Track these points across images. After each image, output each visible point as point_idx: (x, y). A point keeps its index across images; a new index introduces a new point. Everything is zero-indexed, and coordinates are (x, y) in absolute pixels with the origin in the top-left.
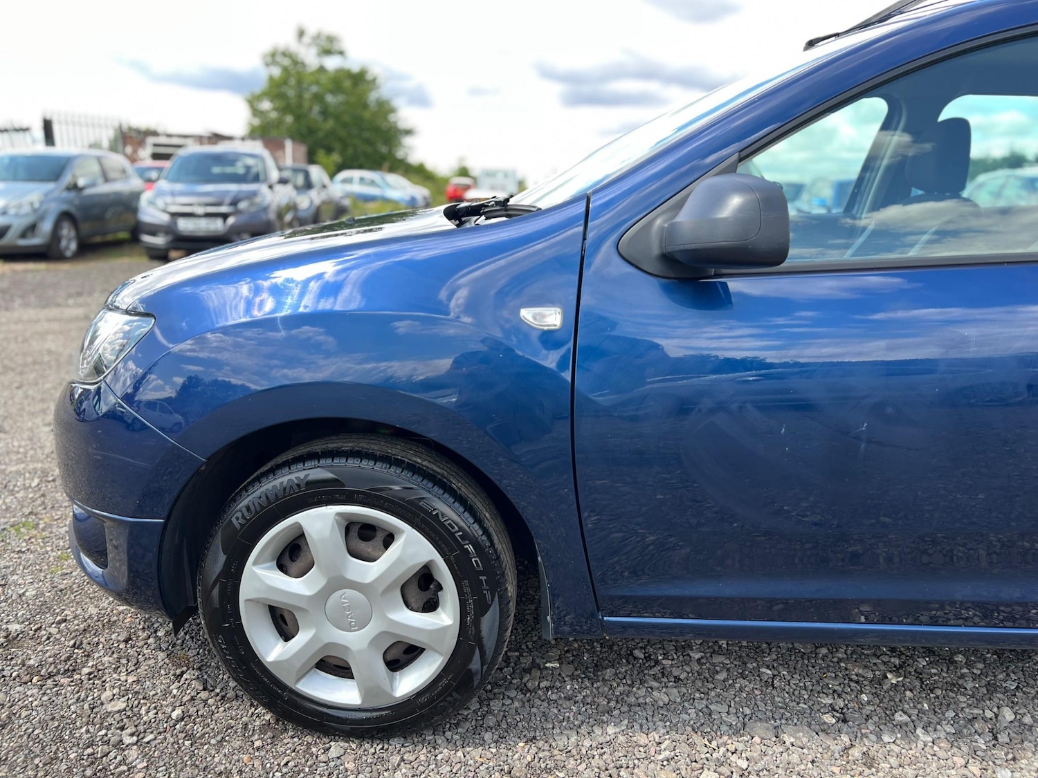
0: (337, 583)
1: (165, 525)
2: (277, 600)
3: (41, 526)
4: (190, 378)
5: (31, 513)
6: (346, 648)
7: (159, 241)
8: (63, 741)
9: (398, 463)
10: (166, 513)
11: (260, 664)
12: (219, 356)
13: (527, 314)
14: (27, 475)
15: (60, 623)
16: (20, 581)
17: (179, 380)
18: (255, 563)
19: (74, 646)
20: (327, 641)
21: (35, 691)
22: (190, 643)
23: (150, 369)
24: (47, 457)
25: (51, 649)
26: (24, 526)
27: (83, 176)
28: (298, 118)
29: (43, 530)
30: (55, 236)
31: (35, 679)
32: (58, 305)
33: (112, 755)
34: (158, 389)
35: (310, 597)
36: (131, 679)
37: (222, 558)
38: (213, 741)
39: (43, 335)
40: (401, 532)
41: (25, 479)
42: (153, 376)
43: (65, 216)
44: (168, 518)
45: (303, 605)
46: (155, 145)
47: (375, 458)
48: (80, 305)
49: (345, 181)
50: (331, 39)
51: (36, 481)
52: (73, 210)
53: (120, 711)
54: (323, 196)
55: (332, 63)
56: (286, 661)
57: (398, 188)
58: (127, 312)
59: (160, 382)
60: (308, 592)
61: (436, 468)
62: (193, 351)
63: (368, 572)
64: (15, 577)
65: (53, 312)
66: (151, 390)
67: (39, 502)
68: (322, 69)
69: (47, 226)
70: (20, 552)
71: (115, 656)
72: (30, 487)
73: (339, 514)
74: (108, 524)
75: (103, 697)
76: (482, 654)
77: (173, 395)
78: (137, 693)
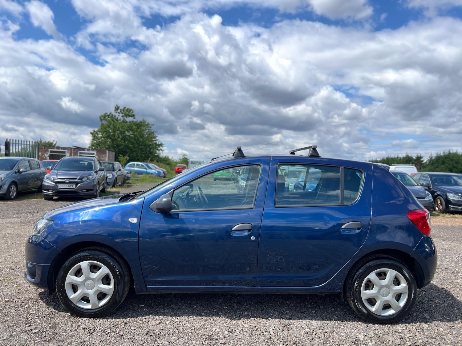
0: (88, 278)
1: (51, 265)
2: (74, 283)
3: (11, 280)
4: (59, 236)
5: (8, 277)
6: (89, 294)
7: (50, 193)
8: (20, 318)
9: (102, 252)
10: (51, 263)
11: (69, 299)
12: (67, 229)
13: (130, 220)
14: (6, 268)
15: (18, 299)
16: (7, 291)
17: (56, 236)
18: (69, 275)
19: (22, 302)
20: (84, 292)
21: (13, 310)
22: (52, 302)
23: (49, 233)
24: (11, 264)
25: (16, 303)
26: (6, 280)
27: (22, 167)
28: (113, 140)
29: (11, 281)
30: (8, 190)
31: (13, 308)
32: (10, 218)
33: (32, 320)
34: (51, 239)
35: (81, 282)
36: (37, 308)
37: (63, 273)
38: (56, 318)
39: (6, 228)
40: (102, 266)
41: (5, 269)
42: (50, 236)
43: (14, 183)
44: (51, 264)
45: (80, 284)
46: (51, 152)
47: (97, 250)
48: (18, 218)
49: (130, 166)
50: (129, 110)
51: (8, 270)
52: (16, 180)
53: (34, 313)
54: (119, 173)
55: (129, 119)
56: (75, 297)
57: (154, 169)
58: (47, 220)
59: (51, 237)
60: (81, 281)
61: (111, 253)
62: (60, 228)
63: (94, 276)
64: (5, 290)
65: (8, 220)
66: (49, 239)
67: (10, 274)
68: (125, 122)
69: (6, 187)
70: (6, 285)
71: (33, 304)
72: (7, 271)
73: (89, 263)
74: (36, 266)
75: (30, 311)
76: (119, 295)
77: (54, 240)
78: (38, 310)
